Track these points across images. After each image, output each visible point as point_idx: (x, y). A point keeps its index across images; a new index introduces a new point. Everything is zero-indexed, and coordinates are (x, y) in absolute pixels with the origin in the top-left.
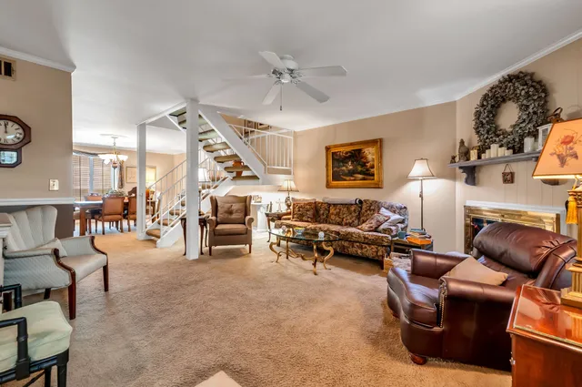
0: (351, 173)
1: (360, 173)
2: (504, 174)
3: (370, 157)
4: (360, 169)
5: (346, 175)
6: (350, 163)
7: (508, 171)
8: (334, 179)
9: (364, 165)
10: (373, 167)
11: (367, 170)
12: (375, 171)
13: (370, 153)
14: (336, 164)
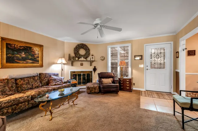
0: (24, 59)
1: (30, 60)
2: (81, 64)
3: (37, 52)
4: (30, 57)
5: (19, 60)
6: (23, 53)
7: (82, 63)
8: (7, 62)
9: (33, 55)
10: (38, 57)
11: (35, 59)
12: (40, 59)
13: (37, 50)
14: (11, 52)
